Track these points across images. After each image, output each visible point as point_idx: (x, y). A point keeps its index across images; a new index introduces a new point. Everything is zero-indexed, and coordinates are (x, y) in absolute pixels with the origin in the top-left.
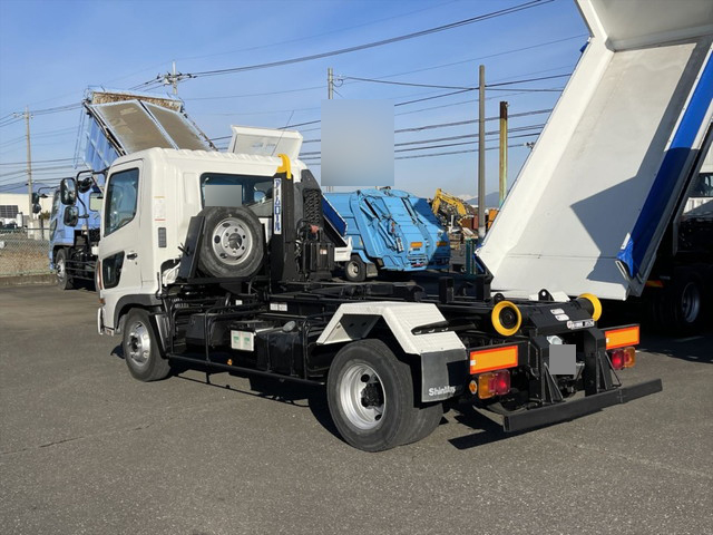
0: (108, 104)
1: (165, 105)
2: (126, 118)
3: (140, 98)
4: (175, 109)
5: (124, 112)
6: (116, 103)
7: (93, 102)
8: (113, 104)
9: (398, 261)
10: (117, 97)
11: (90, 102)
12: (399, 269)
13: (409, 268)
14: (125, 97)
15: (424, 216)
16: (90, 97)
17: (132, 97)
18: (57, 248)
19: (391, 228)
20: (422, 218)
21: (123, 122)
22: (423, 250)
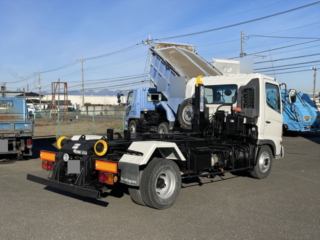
0: (162, 49)
1: (187, 49)
2: (172, 55)
3: (176, 45)
4: (192, 51)
5: (171, 52)
6: (166, 48)
7: (156, 48)
8: (164, 48)
9: (297, 126)
10: (166, 45)
11: (153, 48)
12: (298, 130)
13: (303, 130)
14: (169, 45)
15: (308, 102)
16: (154, 46)
17: (173, 45)
18: (130, 120)
19: (293, 109)
20: (307, 104)
21: (172, 58)
22: (310, 121)
